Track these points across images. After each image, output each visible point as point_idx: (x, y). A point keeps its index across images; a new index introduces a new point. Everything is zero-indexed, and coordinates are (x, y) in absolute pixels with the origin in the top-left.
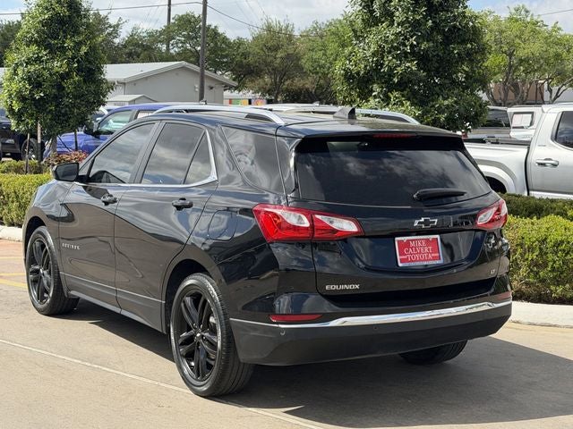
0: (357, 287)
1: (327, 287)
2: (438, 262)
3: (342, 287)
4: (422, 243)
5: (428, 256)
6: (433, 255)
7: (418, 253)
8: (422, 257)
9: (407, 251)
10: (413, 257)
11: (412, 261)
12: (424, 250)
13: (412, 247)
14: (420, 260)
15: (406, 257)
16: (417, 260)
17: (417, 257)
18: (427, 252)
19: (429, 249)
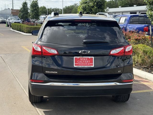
0: (57, 72)
1: (46, 72)
2: (92, 66)
3: (51, 72)
4: (86, 59)
5: (87, 64)
6: (90, 64)
7: (83, 63)
8: (85, 64)
9: (78, 62)
10: (81, 64)
11: (80, 65)
12: (86, 61)
13: (81, 60)
14: (84, 65)
15: (78, 64)
16: (82, 65)
17: (82, 64)
18: (88, 63)
19: (88, 62)
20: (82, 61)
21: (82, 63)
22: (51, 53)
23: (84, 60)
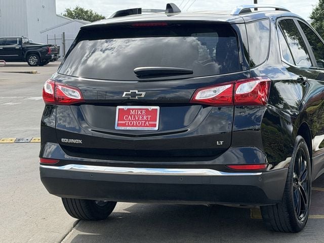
0: (80, 141)
1: (62, 139)
2: (153, 129)
3: (70, 141)
4: (141, 112)
5: (145, 123)
6: (150, 123)
7: (136, 120)
8: (139, 123)
9: (126, 118)
10: (131, 122)
11: (129, 126)
12: (143, 118)
13: (133, 115)
14: (136, 126)
15: (124, 122)
16: (133, 126)
17: (134, 123)
18: (146, 121)
19: (147, 118)
20: (134, 117)
21: (133, 121)
22: (71, 99)
23: (137, 115)
